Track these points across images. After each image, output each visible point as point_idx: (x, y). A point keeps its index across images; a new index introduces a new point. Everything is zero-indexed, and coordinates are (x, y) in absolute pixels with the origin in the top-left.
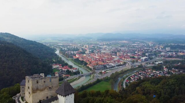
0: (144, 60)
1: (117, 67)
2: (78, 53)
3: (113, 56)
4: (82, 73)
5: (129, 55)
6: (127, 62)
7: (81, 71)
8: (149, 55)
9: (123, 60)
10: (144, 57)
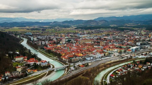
0: (134, 50)
1: (99, 59)
2: (50, 43)
3: (95, 46)
4: (53, 67)
5: (116, 44)
6: (113, 52)
7: (52, 65)
8: (141, 44)
9: (108, 50)
10: (135, 46)
